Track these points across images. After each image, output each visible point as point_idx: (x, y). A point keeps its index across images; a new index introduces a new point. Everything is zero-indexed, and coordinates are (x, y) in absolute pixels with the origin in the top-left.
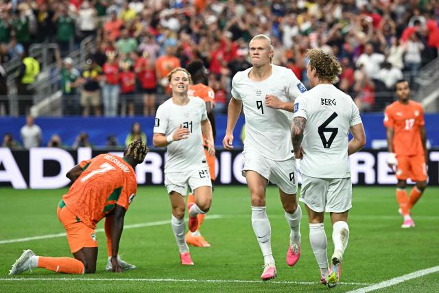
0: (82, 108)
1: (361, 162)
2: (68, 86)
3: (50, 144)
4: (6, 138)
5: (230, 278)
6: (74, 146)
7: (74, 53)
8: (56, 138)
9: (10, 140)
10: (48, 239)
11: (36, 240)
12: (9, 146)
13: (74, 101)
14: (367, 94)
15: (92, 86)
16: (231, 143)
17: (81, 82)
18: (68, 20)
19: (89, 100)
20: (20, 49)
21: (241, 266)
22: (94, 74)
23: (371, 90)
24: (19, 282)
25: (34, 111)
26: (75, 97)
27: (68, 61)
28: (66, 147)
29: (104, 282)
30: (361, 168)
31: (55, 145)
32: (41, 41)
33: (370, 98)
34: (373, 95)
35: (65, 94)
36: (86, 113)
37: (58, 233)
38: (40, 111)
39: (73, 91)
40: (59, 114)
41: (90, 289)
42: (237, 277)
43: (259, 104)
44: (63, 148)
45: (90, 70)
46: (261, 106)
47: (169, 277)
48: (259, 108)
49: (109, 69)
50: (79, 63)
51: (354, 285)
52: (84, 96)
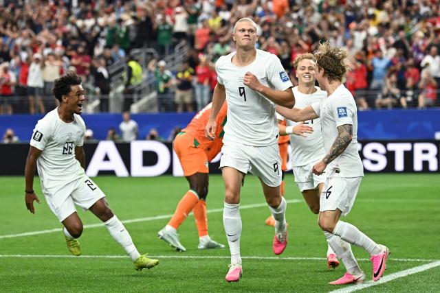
0: (175, 106)
1: (425, 152)
2: (162, 86)
3: (148, 137)
4: (110, 132)
5: (308, 256)
6: (170, 139)
7: (168, 57)
8: (153, 132)
9: (114, 134)
10: (148, 221)
11: (137, 222)
12: (113, 139)
13: (168, 99)
14: (430, 91)
15: (185, 85)
16: (213, 132)
17: (174, 82)
18: (167, 27)
19: (182, 98)
20: (122, 53)
21: (318, 245)
22: (187, 74)
23: (434, 88)
24: (122, 259)
25: (135, 108)
26: (169, 96)
27: (162, 63)
28: (162, 139)
29: (196, 260)
30: (425, 157)
31: (153, 138)
32: (140, 46)
33: (433, 94)
34: (436, 91)
35: (159, 93)
36: (180, 110)
37: (156, 216)
38: (139, 108)
39: (166, 90)
40: (155, 110)
41: (184, 266)
42: (315, 255)
43: (242, 90)
44: (160, 141)
45: (183, 72)
46: (244, 92)
47: (254, 255)
48: (241, 95)
49: (200, 70)
50: (173, 65)
51: (420, 262)
52: (179, 95)
